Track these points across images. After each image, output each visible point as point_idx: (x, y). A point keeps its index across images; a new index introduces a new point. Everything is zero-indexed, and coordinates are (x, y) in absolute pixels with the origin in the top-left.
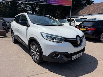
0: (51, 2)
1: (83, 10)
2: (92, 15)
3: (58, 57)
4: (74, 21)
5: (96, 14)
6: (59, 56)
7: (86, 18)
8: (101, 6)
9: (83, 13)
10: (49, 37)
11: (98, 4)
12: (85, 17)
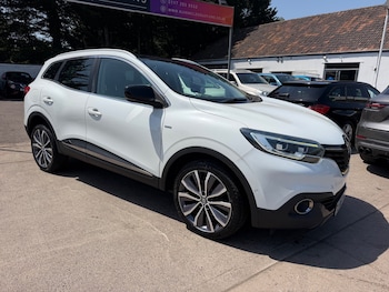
0: (163, 9)
1: (246, 40)
2: (279, 58)
3: (308, 210)
4: (234, 80)
5: (291, 57)
6: (311, 205)
7: (260, 70)
8: (303, 30)
9: (250, 53)
10: (279, 147)
11: (293, 21)
12: (256, 65)
